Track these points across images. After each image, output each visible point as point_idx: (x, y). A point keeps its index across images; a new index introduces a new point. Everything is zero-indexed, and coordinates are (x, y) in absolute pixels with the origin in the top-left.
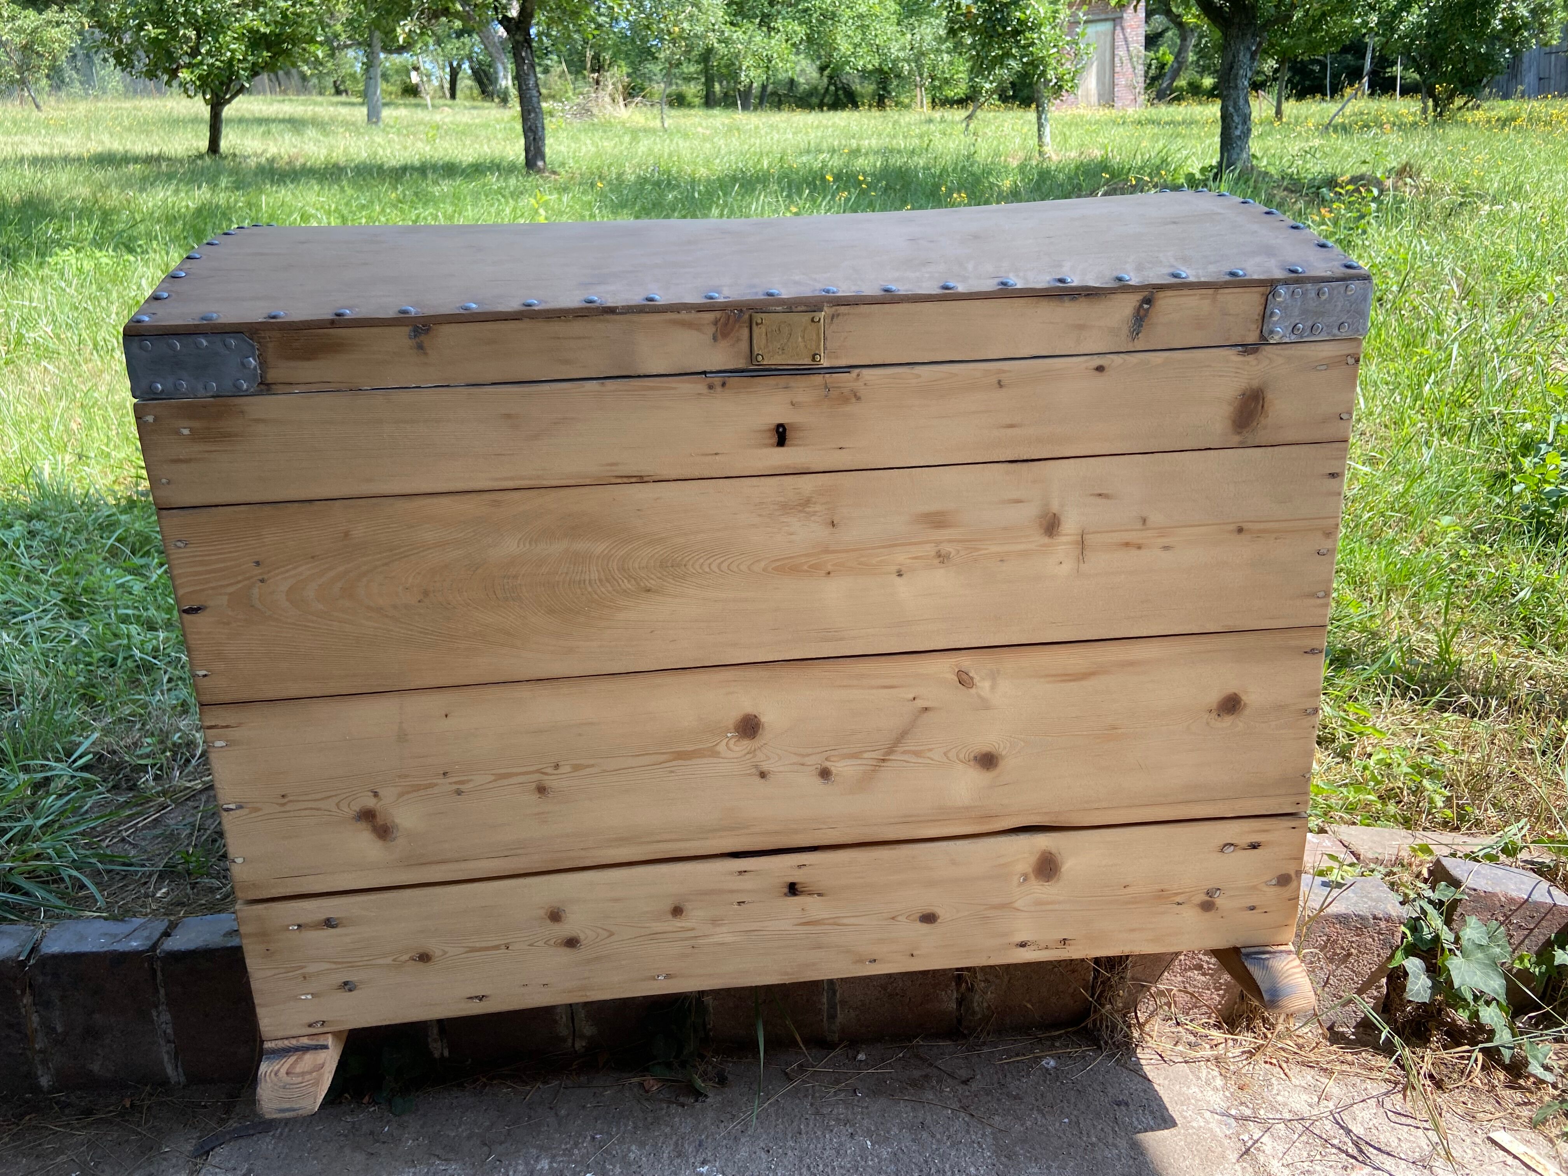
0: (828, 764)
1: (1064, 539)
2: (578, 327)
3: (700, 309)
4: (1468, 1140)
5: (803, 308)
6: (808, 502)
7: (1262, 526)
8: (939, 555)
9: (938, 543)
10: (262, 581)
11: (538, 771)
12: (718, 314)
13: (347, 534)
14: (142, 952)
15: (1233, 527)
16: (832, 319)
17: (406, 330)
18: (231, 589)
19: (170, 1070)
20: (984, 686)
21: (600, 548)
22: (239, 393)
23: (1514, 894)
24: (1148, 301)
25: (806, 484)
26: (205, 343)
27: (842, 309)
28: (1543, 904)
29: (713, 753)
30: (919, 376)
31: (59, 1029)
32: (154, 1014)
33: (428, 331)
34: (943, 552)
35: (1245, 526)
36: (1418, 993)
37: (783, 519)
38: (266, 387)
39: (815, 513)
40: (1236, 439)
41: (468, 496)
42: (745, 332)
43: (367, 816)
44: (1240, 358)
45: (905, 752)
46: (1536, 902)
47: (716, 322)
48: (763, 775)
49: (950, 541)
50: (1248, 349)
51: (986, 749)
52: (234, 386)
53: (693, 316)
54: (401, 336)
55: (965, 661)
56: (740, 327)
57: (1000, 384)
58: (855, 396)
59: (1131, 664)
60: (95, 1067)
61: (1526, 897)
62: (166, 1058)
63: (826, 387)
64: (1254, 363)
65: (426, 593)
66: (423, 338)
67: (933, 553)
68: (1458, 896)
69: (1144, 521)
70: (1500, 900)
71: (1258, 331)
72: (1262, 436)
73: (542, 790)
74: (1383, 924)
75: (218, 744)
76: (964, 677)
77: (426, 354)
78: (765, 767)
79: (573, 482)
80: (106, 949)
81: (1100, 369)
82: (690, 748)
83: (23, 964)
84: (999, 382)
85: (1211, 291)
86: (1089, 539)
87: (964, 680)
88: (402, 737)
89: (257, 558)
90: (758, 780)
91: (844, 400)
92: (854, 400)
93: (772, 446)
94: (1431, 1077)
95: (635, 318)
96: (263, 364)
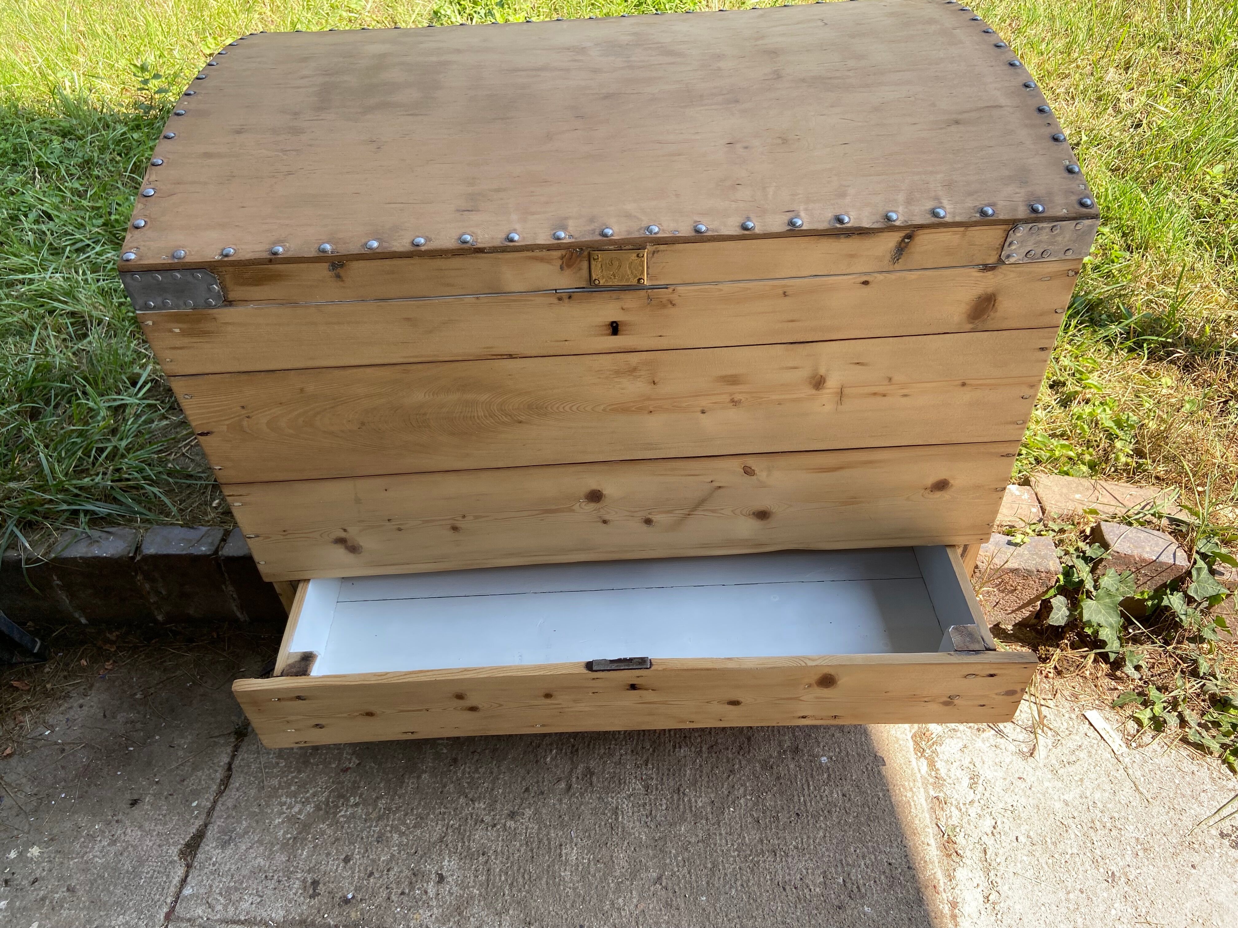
0: (650, 516)
1: (827, 391)
2: (456, 262)
3: (549, 248)
4: (1067, 715)
5: (631, 247)
6: (635, 369)
7: (980, 382)
8: (732, 401)
9: (731, 394)
10: (248, 417)
11: (452, 519)
12: (563, 252)
13: (302, 390)
14: (210, 555)
15: (960, 382)
16: (653, 254)
17: (326, 265)
18: (227, 422)
19: (238, 614)
20: (762, 475)
21: (484, 397)
22: (209, 306)
23: (1146, 556)
24: (910, 237)
25: (634, 359)
26: (179, 276)
27: (662, 247)
28: (1165, 563)
29: (571, 510)
30: (721, 290)
31: (164, 593)
32: (224, 587)
33: (342, 266)
34: (736, 399)
35: (967, 382)
36: (1058, 619)
37: (616, 380)
38: (228, 303)
39: (640, 376)
40: (969, 326)
41: (386, 367)
42: (585, 264)
43: (341, 541)
44: (981, 274)
45: (704, 510)
46: (1161, 562)
47: (562, 258)
48: (605, 522)
49: (740, 393)
50: (986, 268)
51: (762, 508)
52: (205, 302)
53: (545, 253)
54: (323, 270)
55: (751, 462)
56: (581, 261)
57: (785, 294)
58: (671, 303)
59: (871, 462)
60: (191, 612)
61: (1154, 558)
62: (235, 608)
63: (649, 298)
64: (992, 276)
65: (363, 424)
66: (339, 270)
67: (728, 400)
68: (1104, 556)
69: (890, 379)
70: (1135, 559)
71: (998, 256)
72: (989, 325)
73: (455, 529)
74: (1043, 575)
75: (236, 504)
76: (749, 470)
77: (343, 281)
78: (607, 517)
79: (460, 358)
80: (184, 552)
81: (866, 283)
82: (554, 507)
83: (133, 558)
84: (785, 293)
85: (963, 229)
86: (846, 391)
87: (748, 471)
88: (358, 501)
89: (242, 404)
90: (601, 525)
91: (663, 306)
92: (670, 306)
93: (609, 335)
94: (1055, 668)
95: (500, 256)
96: (223, 288)
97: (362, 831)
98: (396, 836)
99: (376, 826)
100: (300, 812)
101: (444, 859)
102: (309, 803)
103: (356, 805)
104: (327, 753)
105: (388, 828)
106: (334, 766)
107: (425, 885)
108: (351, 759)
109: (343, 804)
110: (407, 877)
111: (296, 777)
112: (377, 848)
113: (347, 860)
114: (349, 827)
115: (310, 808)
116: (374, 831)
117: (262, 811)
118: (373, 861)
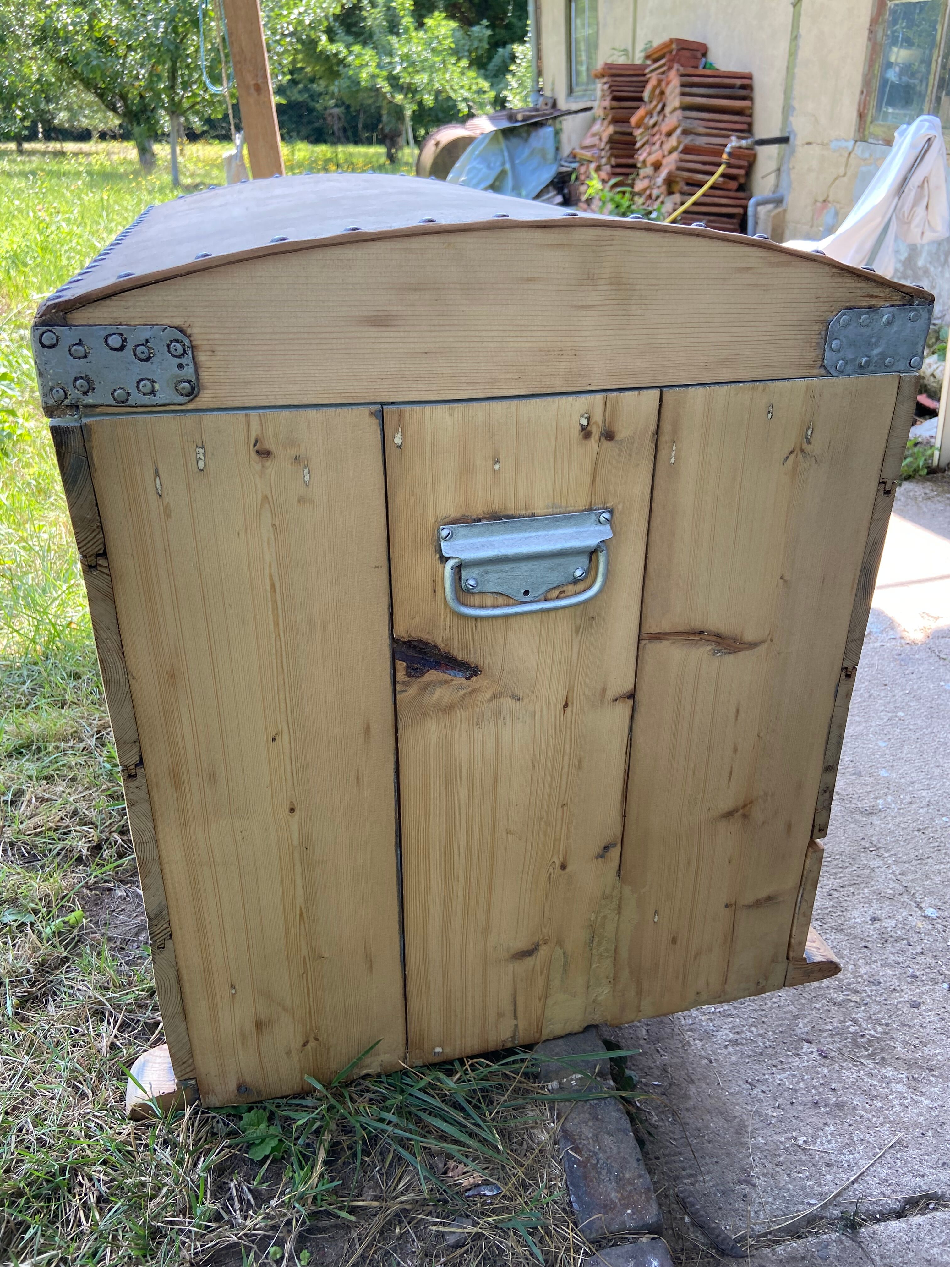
97: (879, 1003)
98: (863, 971)
99: (865, 991)
100: (900, 1081)
101: (855, 923)
102: (884, 1077)
103: (855, 1021)
104: (814, 1087)
105: (860, 980)
106: (825, 1071)
107: (889, 929)
108: (806, 1054)
109: (863, 1036)
110: (893, 946)
111: (864, 1109)
112: (885, 982)
113: (916, 1005)
114: (883, 1018)
115: (889, 1072)
116: (871, 991)
117: (928, 1128)
118: (899, 979)
